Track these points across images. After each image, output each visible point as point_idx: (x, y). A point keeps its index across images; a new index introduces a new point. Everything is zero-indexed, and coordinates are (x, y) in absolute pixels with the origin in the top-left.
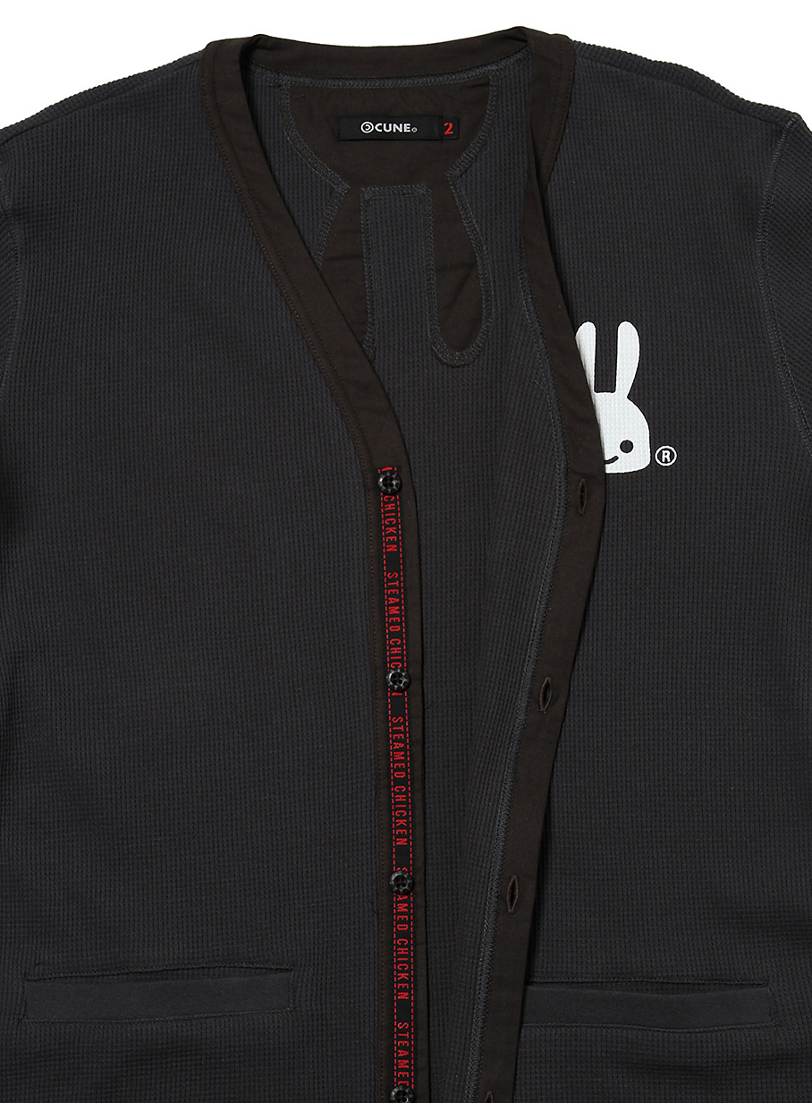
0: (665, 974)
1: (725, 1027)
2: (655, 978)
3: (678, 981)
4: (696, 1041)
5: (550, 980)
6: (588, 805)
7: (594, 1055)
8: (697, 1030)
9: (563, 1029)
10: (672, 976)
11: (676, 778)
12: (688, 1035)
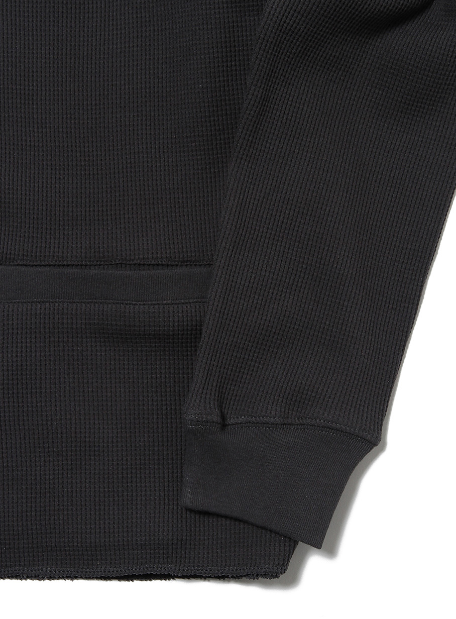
0: (141, 257)
1: (191, 301)
2: (133, 260)
3: (153, 262)
4: (164, 312)
5: (38, 263)
6: (77, 107)
7: (74, 326)
8: (165, 302)
9: (47, 304)
10: (148, 258)
11: (156, 81)
12: (156, 307)
